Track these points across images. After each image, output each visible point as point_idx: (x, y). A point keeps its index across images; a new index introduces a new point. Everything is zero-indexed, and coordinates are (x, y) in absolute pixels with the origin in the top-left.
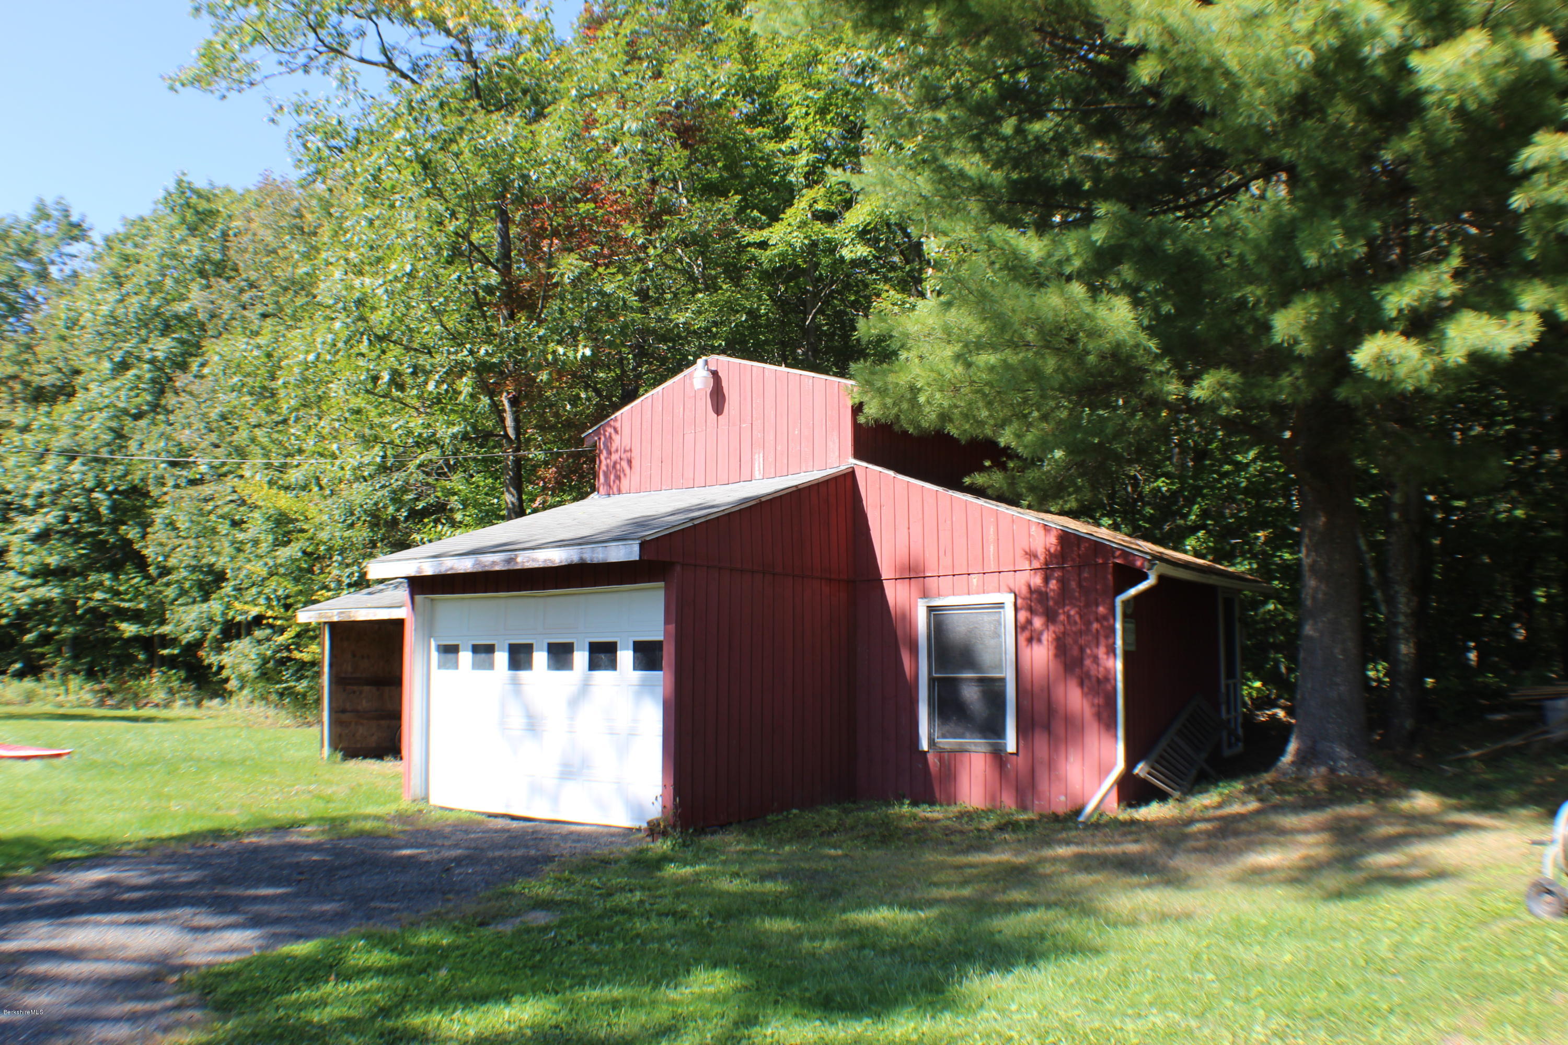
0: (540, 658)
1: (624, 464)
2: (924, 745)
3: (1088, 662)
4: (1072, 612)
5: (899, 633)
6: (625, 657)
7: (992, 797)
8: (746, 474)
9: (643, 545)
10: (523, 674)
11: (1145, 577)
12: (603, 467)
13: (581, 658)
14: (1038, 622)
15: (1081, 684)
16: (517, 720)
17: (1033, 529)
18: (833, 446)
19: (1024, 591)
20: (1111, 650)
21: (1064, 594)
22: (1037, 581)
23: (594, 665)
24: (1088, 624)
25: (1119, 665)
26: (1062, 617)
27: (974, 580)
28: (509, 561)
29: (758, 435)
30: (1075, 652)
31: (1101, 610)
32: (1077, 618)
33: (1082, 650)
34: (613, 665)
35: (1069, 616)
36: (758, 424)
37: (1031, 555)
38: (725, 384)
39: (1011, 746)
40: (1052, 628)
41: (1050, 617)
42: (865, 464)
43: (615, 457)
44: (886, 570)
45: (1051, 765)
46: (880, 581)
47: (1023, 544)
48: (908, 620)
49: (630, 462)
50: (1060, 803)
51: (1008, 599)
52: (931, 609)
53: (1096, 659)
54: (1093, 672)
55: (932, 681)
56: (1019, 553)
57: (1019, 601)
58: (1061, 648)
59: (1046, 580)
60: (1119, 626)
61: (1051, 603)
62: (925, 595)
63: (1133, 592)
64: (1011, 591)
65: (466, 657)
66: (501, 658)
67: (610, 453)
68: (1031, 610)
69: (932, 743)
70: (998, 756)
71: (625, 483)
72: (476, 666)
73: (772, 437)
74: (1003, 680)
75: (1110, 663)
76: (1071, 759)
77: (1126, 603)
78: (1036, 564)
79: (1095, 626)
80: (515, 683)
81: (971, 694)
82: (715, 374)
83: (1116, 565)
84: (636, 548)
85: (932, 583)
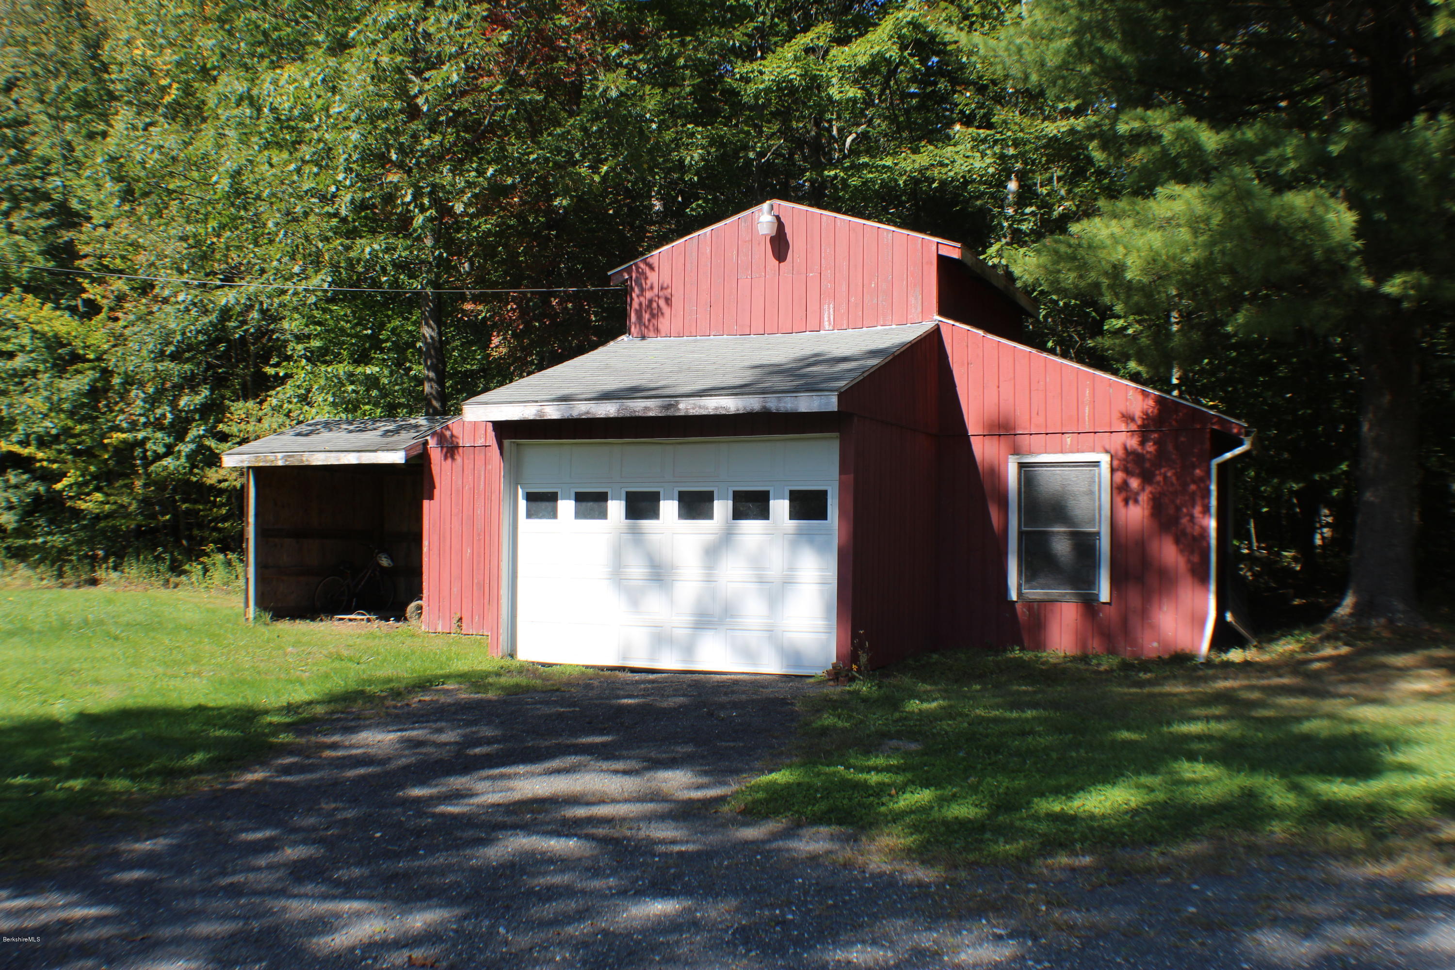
0: (669, 508)
1: (662, 303)
2: (1014, 596)
3: (1184, 520)
4: (1169, 474)
5: (987, 487)
6: (780, 507)
7: (1082, 642)
8: (813, 322)
9: (840, 397)
10: (647, 524)
11: (1240, 443)
12: (635, 305)
13: (722, 508)
14: (1134, 483)
15: (1177, 541)
16: (637, 570)
17: (1131, 393)
18: (915, 301)
19: (1121, 453)
20: (1206, 510)
21: (1161, 457)
22: (1133, 443)
23: (738, 514)
24: (1185, 485)
25: (1213, 524)
26: (1159, 478)
27: (1068, 439)
28: (668, 407)
29: (827, 285)
30: (1171, 511)
31: (1198, 472)
32: (1174, 479)
33: (1178, 509)
34: (764, 514)
35: (1165, 477)
36: (828, 274)
37: (1128, 418)
38: (788, 230)
39: (1104, 595)
40: (1148, 489)
41: (1146, 478)
42: (951, 322)
43: (649, 295)
44: (973, 426)
45: (1144, 613)
46: (967, 438)
47: (1121, 406)
48: (996, 475)
49: (668, 301)
50: (1151, 647)
51: (1105, 459)
52: (1021, 466)
53: (1192, 518)
54: (1189, 530)
55: (1021, 534)
56: (1116, 415)
57: (1116, 463)
58: (1157, 508)
59: (1142, 443)
60: (1213, 487)
61: (1147, 465)
62: (1016, 451)
63: (1228, 455)
64: (1107, 451)
65: (566, 507)
66: (616, 508)
67: (642, 290)
68: (1127, 471)
69: (1020, 594)
70: (1089, 604)
71: (664, 323)
72: (579, 515)
73: (844, 288)
74: (1098, 534)
75: (1205, 522)
76: (1165, 609)
77: (1220, 466)
78: (1133, 427)
79: (1193, 487)
80: (635, 533)
81: (1062, 547)
82: (778, 218)
83: (1213, 430)
84: (834, 400)
85: (1024, 441)
